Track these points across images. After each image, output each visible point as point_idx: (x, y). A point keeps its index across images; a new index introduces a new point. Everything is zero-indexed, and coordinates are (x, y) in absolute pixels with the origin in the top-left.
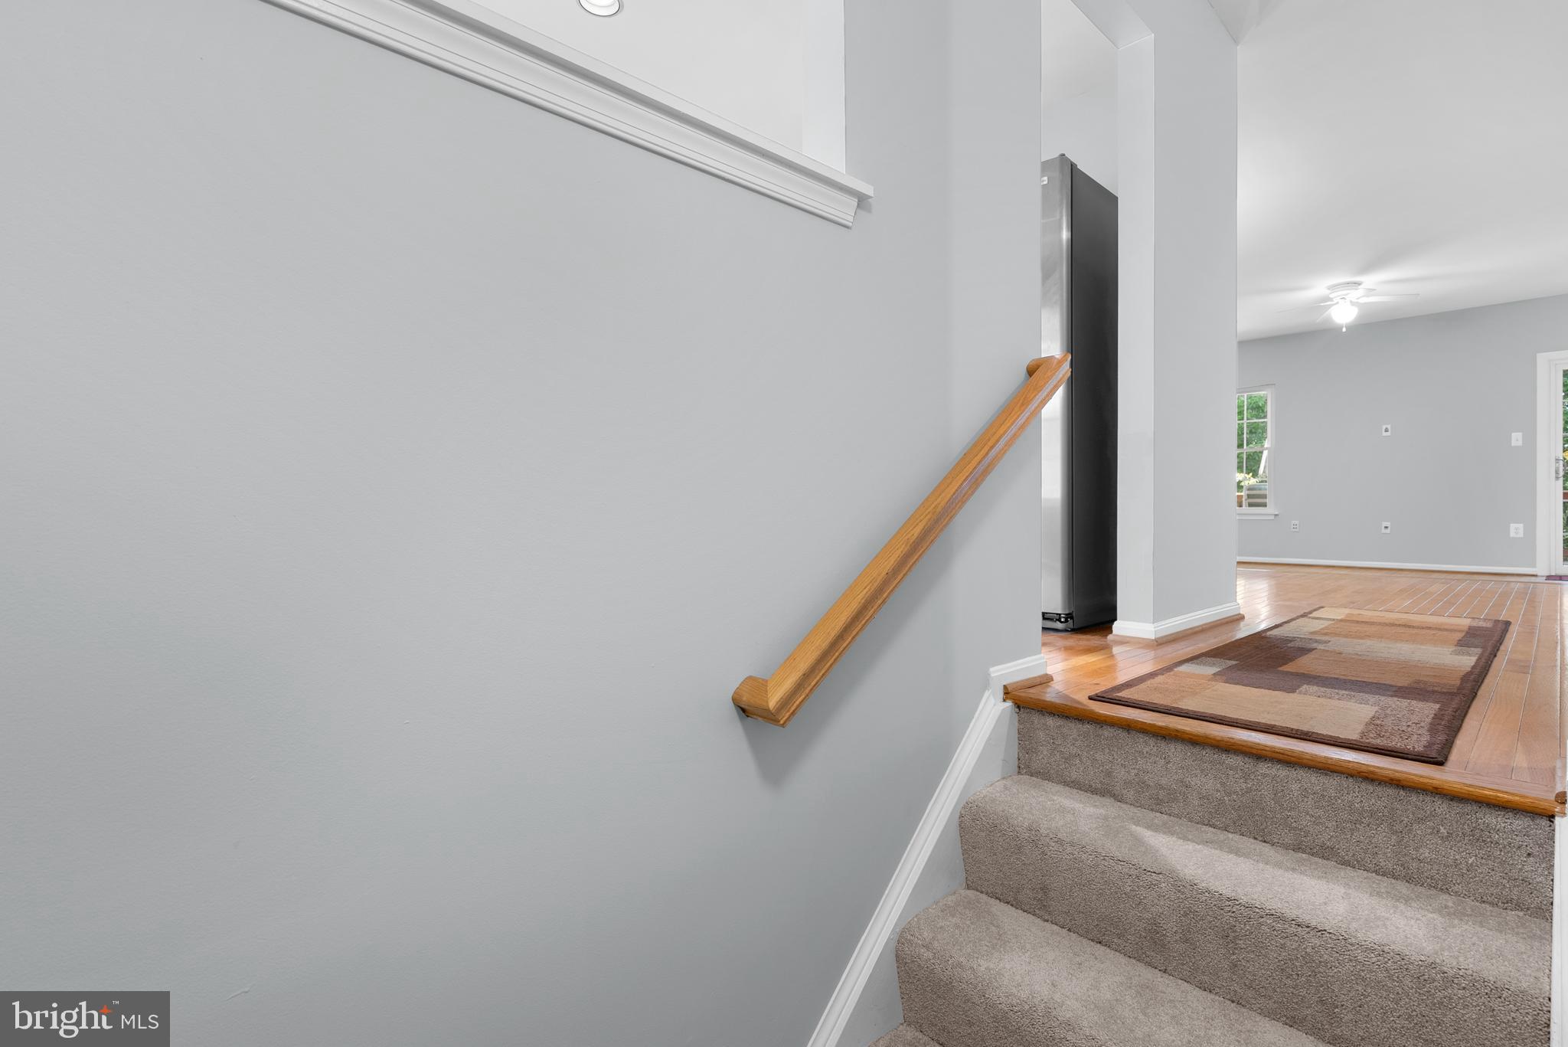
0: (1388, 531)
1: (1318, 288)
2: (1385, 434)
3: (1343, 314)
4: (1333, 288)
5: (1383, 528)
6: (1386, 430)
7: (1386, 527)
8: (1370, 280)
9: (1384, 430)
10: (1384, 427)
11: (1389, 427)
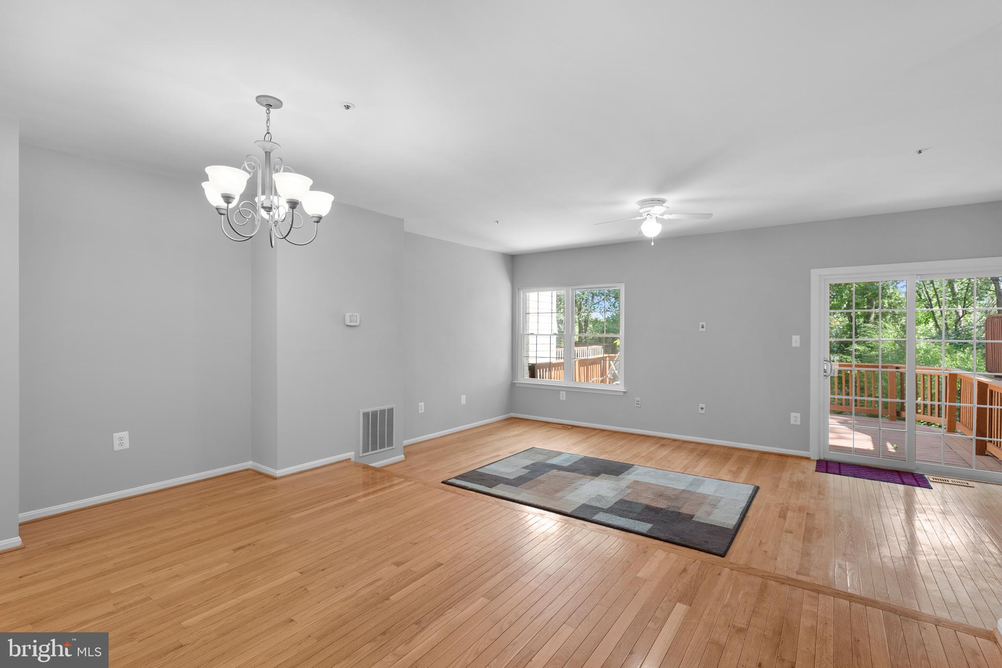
0: (703, 412)
1: (631, 203)
2: (701, 330)
3: (651, 230)
4: (644, 203)
5: (700, 409)
6: (703, 327)
7: (702, 408)
8: (673, 199)
9: (701, 327)
10: (701, 324)
11: (704, 324)
